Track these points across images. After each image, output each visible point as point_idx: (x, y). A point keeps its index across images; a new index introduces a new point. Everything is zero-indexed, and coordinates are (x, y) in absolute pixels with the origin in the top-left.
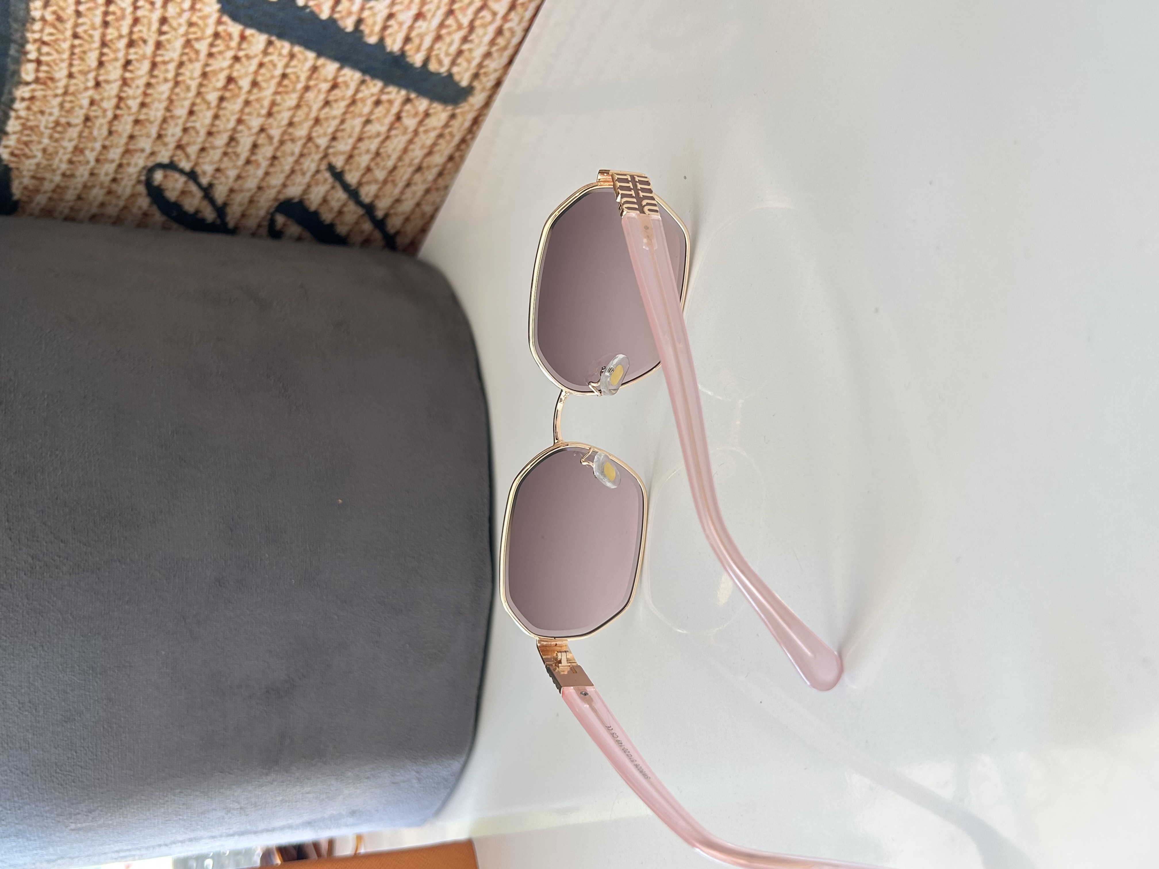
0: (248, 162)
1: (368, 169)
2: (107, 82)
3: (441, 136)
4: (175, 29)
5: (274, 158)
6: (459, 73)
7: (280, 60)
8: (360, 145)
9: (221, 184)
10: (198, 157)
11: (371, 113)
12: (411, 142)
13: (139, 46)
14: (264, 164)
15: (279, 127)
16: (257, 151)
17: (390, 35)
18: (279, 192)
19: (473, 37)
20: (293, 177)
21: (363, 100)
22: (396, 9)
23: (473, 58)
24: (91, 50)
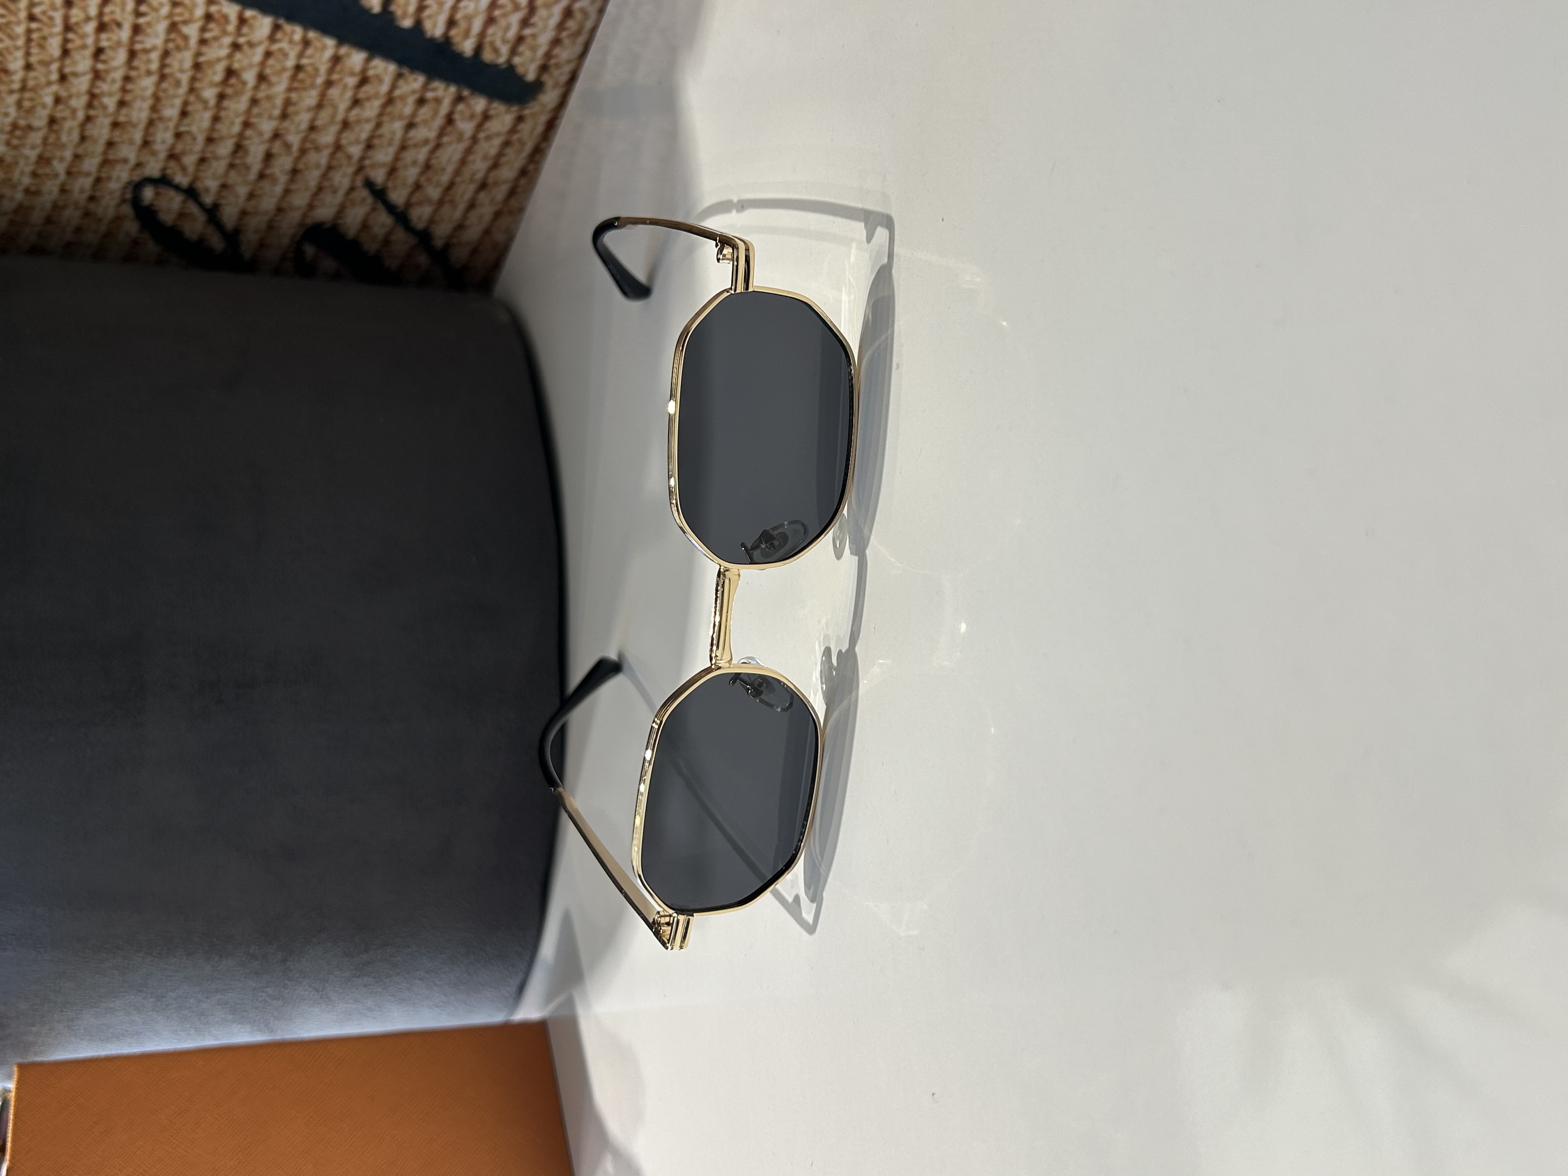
0: (262, 176)
1: (418, 186)
2: (75, 75)
3: (507, 144)
4: (156, 10)
5: (295, 172)
6: (522, 64)
7: (292, 49)
8: (404, 155)
9: (229, 204)
10: (197, 170)
11: (414, 114)
12: (468, 151)
13: (112, 31)
14: (283, 179)
15: (298, 132)
16: (272, 162)
18: (305, 216)
19: (535, 19)
20: (321, 195)
21: (403, 98)
23: (539, 46)
24: (52, 35)
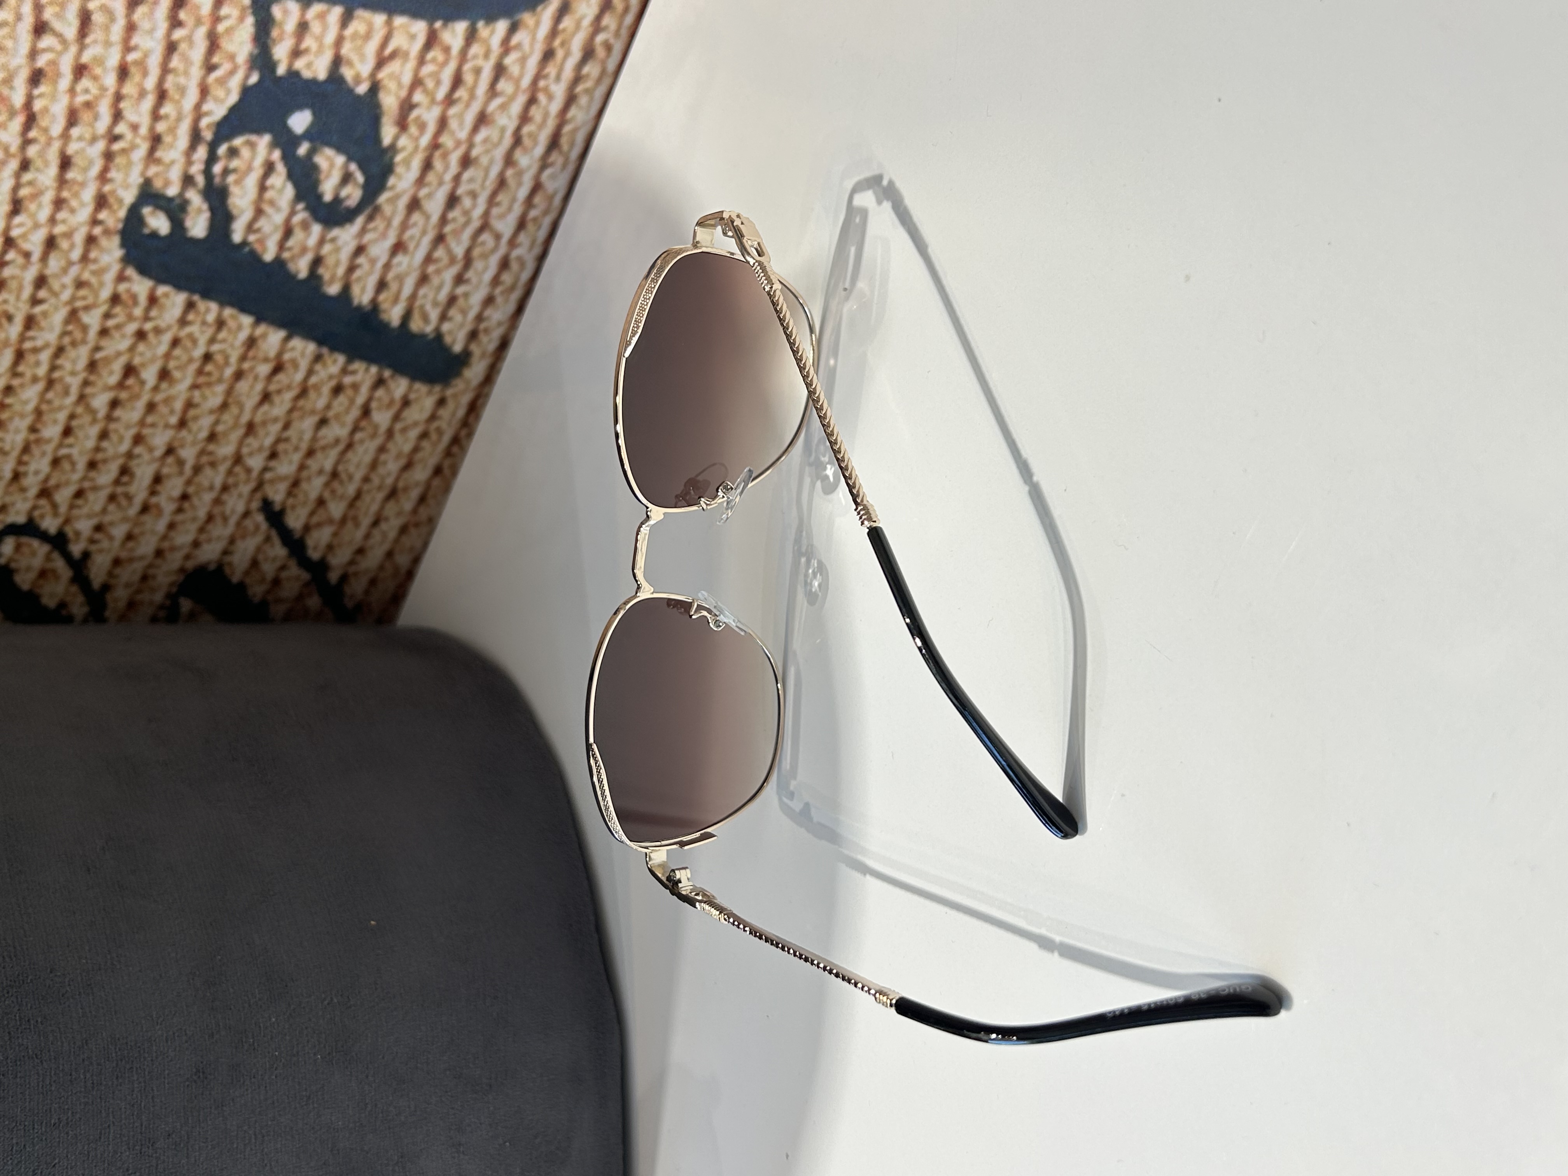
0: (145, 509)
1: (321, 502)
3: (424, 435)
4: (56, 295)
5: (185, 497)
6: (450, 332)
7: (203, 332)
8: (309, 462)
9: (101, 551)
10: (72, 507)
11: (328, 407)
12: (382, 449)
14: (168, 508)
15: (194, 443)
16: (159, 488)
17: (359, 279)
18: (187, 557)
19: (470, 274)
20: (210, 527)
21: (317, 387)
22: (368, 237)
23: (470, 307)
